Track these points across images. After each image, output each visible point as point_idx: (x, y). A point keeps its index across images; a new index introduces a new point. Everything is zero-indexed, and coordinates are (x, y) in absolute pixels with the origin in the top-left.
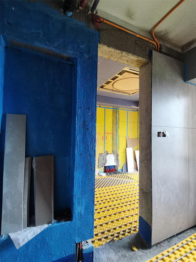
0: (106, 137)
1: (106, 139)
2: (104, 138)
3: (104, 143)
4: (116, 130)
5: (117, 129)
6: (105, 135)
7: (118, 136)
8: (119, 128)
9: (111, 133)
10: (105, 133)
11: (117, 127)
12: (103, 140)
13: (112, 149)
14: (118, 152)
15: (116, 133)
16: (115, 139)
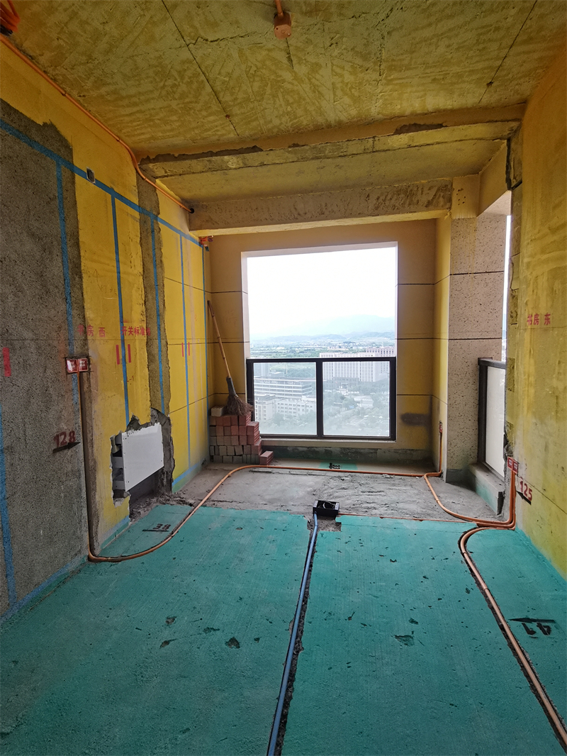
0: (129, 346)
1: (130, 361)
2: (123, 356)
3: (122, 382)
4: (158, 315)
5: (161, 311)
6: (123, 341)
7: (163, 342)
8: (164, 305)
9: (142, 329)
10: (123, 329)
11: (160, 299)
12: (121, 366)
13: (149, 403)
14: (168, 413)
15: (159, 329)
16: (157, 357)
